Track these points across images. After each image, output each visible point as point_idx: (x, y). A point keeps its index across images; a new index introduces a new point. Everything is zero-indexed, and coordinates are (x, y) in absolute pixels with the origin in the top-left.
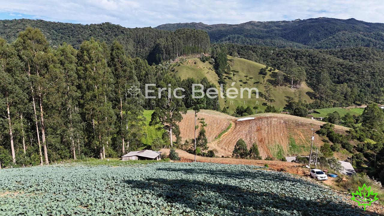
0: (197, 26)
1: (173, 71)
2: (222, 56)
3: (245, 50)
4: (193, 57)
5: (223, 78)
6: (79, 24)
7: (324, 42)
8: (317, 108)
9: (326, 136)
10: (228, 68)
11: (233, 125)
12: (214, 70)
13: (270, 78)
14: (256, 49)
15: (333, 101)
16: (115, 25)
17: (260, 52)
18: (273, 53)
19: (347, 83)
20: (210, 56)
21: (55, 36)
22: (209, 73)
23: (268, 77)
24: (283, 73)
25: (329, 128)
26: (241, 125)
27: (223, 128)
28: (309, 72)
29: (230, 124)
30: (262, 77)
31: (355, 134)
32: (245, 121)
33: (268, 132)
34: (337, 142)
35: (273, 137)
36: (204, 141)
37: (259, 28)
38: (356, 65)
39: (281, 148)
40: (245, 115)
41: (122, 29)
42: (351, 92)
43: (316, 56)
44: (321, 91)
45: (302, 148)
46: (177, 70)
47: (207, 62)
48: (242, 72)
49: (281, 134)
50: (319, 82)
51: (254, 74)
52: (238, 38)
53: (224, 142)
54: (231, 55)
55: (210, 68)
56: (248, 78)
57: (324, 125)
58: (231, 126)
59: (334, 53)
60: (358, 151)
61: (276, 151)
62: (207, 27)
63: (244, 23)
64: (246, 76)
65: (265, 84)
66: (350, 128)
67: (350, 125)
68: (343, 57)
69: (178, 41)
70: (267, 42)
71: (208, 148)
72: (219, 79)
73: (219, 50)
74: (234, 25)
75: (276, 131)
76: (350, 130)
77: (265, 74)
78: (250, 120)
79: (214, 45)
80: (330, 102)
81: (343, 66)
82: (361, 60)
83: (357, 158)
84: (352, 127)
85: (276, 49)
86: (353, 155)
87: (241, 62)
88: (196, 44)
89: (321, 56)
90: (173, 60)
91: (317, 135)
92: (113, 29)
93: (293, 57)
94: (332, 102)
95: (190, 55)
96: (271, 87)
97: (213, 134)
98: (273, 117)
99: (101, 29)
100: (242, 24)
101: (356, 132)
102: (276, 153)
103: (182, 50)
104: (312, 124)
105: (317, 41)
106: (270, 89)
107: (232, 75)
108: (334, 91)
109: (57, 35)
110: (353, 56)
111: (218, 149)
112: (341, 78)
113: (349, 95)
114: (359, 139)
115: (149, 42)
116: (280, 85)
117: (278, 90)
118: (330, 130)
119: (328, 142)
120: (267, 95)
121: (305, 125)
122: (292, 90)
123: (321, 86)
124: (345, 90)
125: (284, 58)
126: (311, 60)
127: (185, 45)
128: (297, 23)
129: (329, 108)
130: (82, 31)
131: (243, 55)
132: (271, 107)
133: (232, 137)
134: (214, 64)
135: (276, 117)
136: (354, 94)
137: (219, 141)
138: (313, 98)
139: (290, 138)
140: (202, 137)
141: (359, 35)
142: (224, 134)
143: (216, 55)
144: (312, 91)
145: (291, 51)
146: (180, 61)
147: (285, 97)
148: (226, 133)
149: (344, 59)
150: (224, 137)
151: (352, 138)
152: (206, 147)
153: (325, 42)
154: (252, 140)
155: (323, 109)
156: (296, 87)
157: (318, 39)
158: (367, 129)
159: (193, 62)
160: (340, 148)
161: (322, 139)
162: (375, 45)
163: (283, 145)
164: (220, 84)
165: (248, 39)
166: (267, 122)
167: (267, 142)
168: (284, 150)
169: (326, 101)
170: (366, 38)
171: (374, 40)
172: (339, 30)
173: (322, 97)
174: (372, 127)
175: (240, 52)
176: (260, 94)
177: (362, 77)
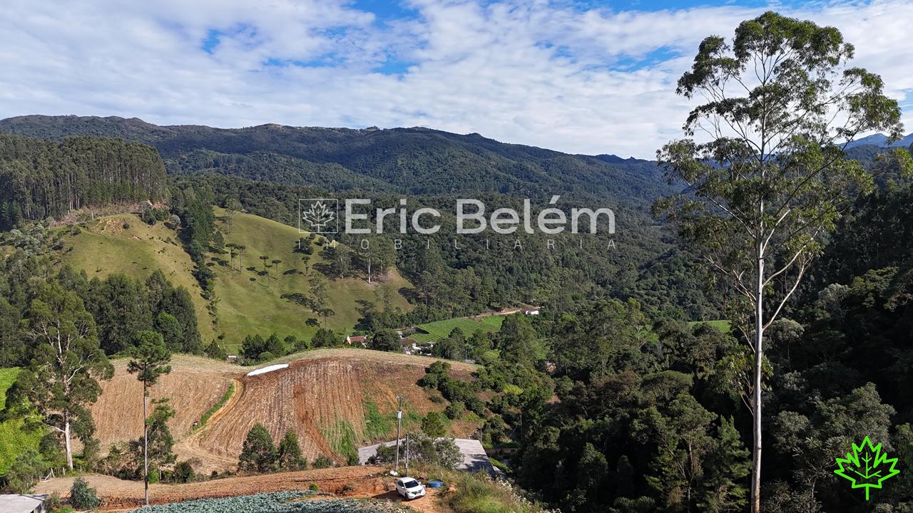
0: (126, 127)
1: (59, 248)
2: (200, 208)
3: (258, 194)
4: (118, 209)
5: (206, 262)
7: (427, 178)
8: (423, 322)
9: (436, 389)
10: (218, 238)
11: (237, 387)
12: (181, 245)
13: (320, 260)
14: (284, 193)
15: (451, 304)
17: (295, 200)
19: (473, 266)
20: (168, 208)
22: (166, 252)
23: (314, 259)
24: (348, 249)
25: (441, 372)
26: (257, 384)
27: (211, 399)
28: (402, 245)
29: (231, 387)
30: (303, 259)
31: (486, 377)
32: (266, 374)
33: (320, 395)
34: (457, 399)
35: (331, 406)
36: (163, 443)
37: (287, 141)
39: (349, 429)
40: (266, 359)
42: (482, 284)
44: (427, 285)
45: (392, 422)
46: (71, 245)
47: (159, 224)
48: (254, 247)
49: (349, 397)
50: (422, 266)
51: (283, 252)
52: (239, 161)
53: (217, 433)
54: (223, 206)
55: (169, 239)
56: (269, 262)
57: (433, 365)
58: (233, 391)
59: (447, 204)
60: (494, 412)
61: (339, 436)
62: (154, 130)
63: (251, 128)
64: (265, 258)
65: (310, 276)
66: (480, 366)
67: (478, 358)
69: (71, 169)
70: (308, 174)
71: (176, 457)
72: (194, 267)
73: (191, 194)
74: (227, 130)
75: (336, 391)
76: (478, 370)
77: (309, 252)
78: (277, 372)
79: (178, 179)
80: (445, 307)
83: (493, 426)
84: (483, 363)
85: (331, 194)
86: (486, 421)
87: (249, 222)
88: (127, 178)
90: (58, 220)
91: (420, 389)
94: (449, 306)
95: (109, 204)
96: (324, 280)
97: (187, 417)
98: (330, 359)
100: (247, 128)
101: (488, 374)
102: (337, 441)
103: (86, 192)
104: (409, 366)
105: (414, 176)
106: (321, 287)
107: (229, 255)
108: (452, 284)
111: (201, 453)
112: (462, 257)
113: (479, 290)
114: (495, 387)
116: (345, 276)
117: (340, 287)
118: (443, 375)
119: (440, 402)
120: (316, 300)
121: (397, 370)
122: (370, 286)
123: (426, 275)
124: (470, 282)
127: (92, 180)
128: (372, 134)
129: (445, 319)
131: (255, 206)
132: (325, 333)
133: (237, 418)
134: (179, 228)
135: (337, 359)
136: (487, 288)
137: (204, 434)
138: (413, 300)
139: (367, 403)
140: (159, 433)
141: (489, 168)
142: (215, 415)
143: (185, 206)
144: (410, 286)
146: (77, 221)
147: (356, 301)
148: (221, 410)
150: (215, 422)
151: (482, 387)
152: (168, 458)
153: (430, 179)
154: (285, 419)
155: (433, 324)
156: (378, 280)
157: (416, 173)
158: (507, 365)
159: (119, 224)
160: (463, 411)
161: (430, 397)
162: (517, 189)
163: (352, 422)
164: (198, 279)
165: (263, 165)
166: (317, 371)
167: (318, 419)
168: (356, 433)
169: (438, 306)
170: (502, 174)
171: (516, 179)
172: (453, 157)
173: (431, 299)
174: (515, 358)
175: (247, 199)
176: (299, 299)
177: (498, 253)
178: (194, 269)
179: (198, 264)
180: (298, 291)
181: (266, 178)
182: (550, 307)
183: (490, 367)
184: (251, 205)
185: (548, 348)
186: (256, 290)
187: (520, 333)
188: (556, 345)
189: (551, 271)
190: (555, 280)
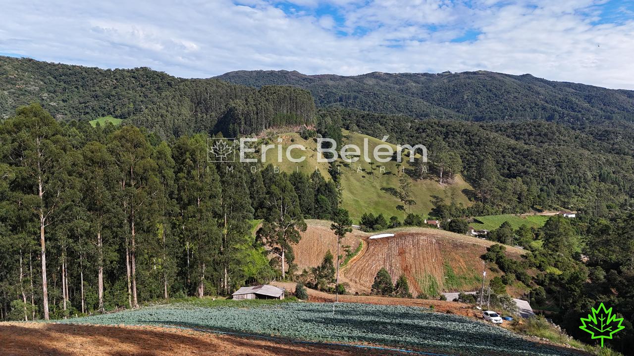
0: (290, 77)
2: (334, 130)
3: (368, 120)
4: (288, 130)
5: (336, 164)
6: (95, 69)
7: (486, 109)
8: (479, 215)
9: (494, 262)
11: (364, 245)
13: (408, 167)
14: (385, 120)
16: (156, 72)
17: (392, 125)
18: (411, 127)
19: (521, 177)
20: (315, 130)
21: (53, 86)
22: (314, 157)
23: (404, 166)
25: (499, 252)
26: (376, 245)
28: (466, 158)
29: (360, 244)
30: (396, 165)
31: (533, 260)
32: (380, 239)
33: (415, 256)
34: (510, 272)
35: (422, 264)
36: (330, 271)
37: (386, 83)
38: (535, 150)
39: (434, 280)
40: (378, 229)
41: (169, 80)
42: (528, 190)
43: (476, 134)
44: (484, 189)
45: (462, 280)
47: (310, 140)
49: (434, 260)
50: (481, 174)
52: (355, 98)
53: (354, 270)
54: (347, 129)
56: (374, 166)
57: (493, 246)
58: (362, 247)
59: (502, 129)
60: (538, 284)
61: (428, 284)
62: (305, 78)
63: (364, 75)
64: (372, 164)
65: (400, 177)
66: (527, 251)
67: (527, 246)
68: (515, 136)
69: (265, 105)
71: (336, 280)
73: (329, 120)
75: (426, 255)
76: (526, 254)
78: (388, 238)
79: (319, 111)
80: (497, 205)
81: (515, 151)
82: (541, 142)
83: (537, 294)
84: (530, 249)
85: (416, 121)
86: (531, 289)
88: (293, 111)
89: (484, 134)
90: (257, 135)
91: (483, 261)
92: (154, 78)
93: (441, 133)
94: (501, 205)
95: (284, 127)
96: (410, 180)
98: (421, 234)
99: (133, 77)
100: (361, 75)
101: (535, 258)
102: (426, 287)
103: (272, 119)
104: (475, 245)
105: (476, 107)
106: (407, 184)
108: (504, 189)
109: (56, 85)
110: (530, 134)
111: (347, 281)
112: (512, 169)
113: (525, 195)
114: (539, 267)
115: (216, 103)
116: (424, 178)
117: (420, 186)
118: (500, 254)
119: (497, 272)
120: (403, 193)
121: (466, 247)
122: (441, 186)
123: (484, 182)
124: (518, 189)
125: (428, 136)
126: (469, 140)
127: (275, 111)
128: (446, 77)
129: (497, 214)
130: (101, 79)
131: (366, 129)
132: (414, 217)
133: (365, 263)
135: (425, 234)
136: (532, 194)
137: (346, 270)
138: (473, 199)
139: (445, 265)
140: (328, 265)
141: (538, 101)
142: (352, 259)
143: (326, 129)
144: (471, 188)
145: (438, 125)
146: (267, 136)
147: (431, 196)
148: (355, 257)
149: (517, 139)
150: (352, 264)
151: (530, 266)
152: (333, 280)
153: (488, 110)
154: (393, 268)
155: (487, 217)
156: (447, 182)
157: (477, 105)
158: (550, 252)
159: (289, 139)
160: (514, 281)
161: (490, 267)
162: (562, 117)
163: (436, 276)
164: (331, 174)
165: (370, 100)
166: (413, 241)
167: (414, 271)
168: (438, 283)
169: (491, 205)
170: (549, 106)
171: (560, 109)
172: (508, 93)
173: (486, 199)
174: (556, 249)
175: (361, 124)
176: (393, 191)
177: (543, 168)
178: (329, 168)
179: (332, 165)
180: (392, 186)
181: (372, 109)
182: (586, 212)
183: (536, 253)
184: (363, 128)
185: (584, 244)
186: (366, 184)
187: (561, 230)
188: (591, 242)
189: (589, 184)
190: (592, 191)
